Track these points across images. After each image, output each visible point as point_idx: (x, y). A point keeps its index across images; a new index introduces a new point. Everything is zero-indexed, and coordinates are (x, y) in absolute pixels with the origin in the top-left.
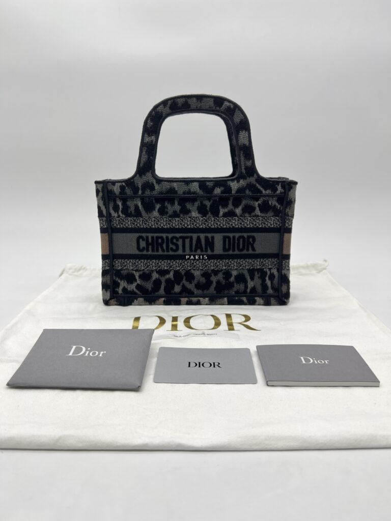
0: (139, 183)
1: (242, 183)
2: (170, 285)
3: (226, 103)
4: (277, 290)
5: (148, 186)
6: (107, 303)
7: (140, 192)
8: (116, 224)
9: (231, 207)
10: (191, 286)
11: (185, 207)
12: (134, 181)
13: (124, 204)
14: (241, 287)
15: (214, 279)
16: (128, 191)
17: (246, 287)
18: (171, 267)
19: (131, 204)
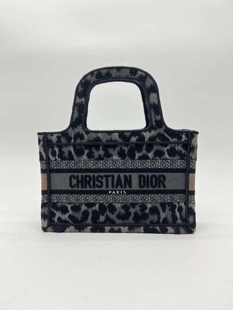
0: (72, 133)
1: (153, 133)
2: (96, 215)
3: (139, 72)
4: (185, 220)
5: (79, 136)
6: (45, 230)
7: (73, 141)
8: (53, 166)
9: (144, 152)
10: (113, 217)
11: (108, 152)
12: (68, 133)
13: (60, 150)
14: (155, 217)
15: (132, 210)
16: (63, 140)
17: (159, 218)
18: (97, 200)
19: (65, 150)
